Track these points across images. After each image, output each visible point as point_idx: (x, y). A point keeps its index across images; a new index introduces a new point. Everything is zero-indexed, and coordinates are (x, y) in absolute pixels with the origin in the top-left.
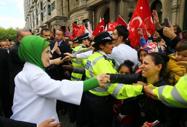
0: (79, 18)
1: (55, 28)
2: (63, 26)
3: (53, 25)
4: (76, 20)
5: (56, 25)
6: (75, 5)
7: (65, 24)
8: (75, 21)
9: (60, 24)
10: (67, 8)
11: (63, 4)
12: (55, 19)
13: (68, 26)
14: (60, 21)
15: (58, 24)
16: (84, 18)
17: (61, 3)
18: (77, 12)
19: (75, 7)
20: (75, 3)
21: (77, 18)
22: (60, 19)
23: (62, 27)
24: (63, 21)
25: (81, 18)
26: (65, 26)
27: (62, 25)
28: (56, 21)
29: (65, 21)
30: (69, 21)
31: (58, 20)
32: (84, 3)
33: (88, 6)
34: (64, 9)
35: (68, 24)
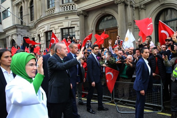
0: (56, 26)
1: (13, 39)
2: (26, 36)
3: (11, 35)
4: (50, 28)
5: (17, 35)
6: (46, 12)
7: (28, 35)
8: (49, 30)
9: (22, 34)
10: (29, 16)
11: (23, 11)
12: (15, 27)
13: (32, 37)
14: (22, 30)
15: (20, 34)
16: (63, 26)
17: (19, 11)
18: (52, 19)
19: (47, 14)
20: (47, 10)
21: (52, 26)
22: (22, 28)
23: (24, 37)
24: (26, 31)
25: (59, 26)
26: (28, 37)
27: (24, 35)
28: (17, 30)
29: (28, 31)
30: (34, 30)
31: (19, 29)
32: (61, 10)
33: (79, 10)
34: (24, 17)
35: (32, 34)
